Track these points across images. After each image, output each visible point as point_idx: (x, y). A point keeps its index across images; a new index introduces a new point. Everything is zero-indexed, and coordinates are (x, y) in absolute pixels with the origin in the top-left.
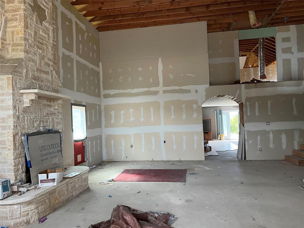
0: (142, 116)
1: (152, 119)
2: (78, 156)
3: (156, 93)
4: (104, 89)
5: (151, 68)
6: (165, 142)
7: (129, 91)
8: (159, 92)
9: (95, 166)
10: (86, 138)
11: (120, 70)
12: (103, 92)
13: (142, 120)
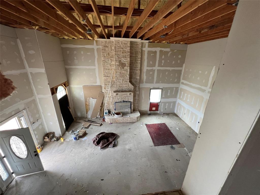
0: (193, 101)
1: (197, 106)
2: (153, 108)
3: (204, 91)
4: (182, 79)
5: (206, 73)
6: (199, 122)
7: (191, 84)
8: (205, 90)
9: (163, 114)
10: (160, 102)
11: (191, 70)
12: (182, 81)
13: (192, 103)
